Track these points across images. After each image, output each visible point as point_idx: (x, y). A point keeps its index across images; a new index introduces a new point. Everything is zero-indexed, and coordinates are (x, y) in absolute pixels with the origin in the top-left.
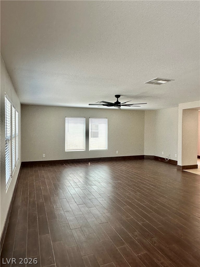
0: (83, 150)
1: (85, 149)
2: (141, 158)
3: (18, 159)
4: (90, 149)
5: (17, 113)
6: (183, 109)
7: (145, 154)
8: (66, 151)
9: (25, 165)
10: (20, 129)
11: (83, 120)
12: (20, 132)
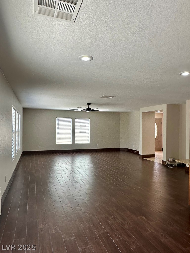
0: (70, 143)
1: (72, 142)
2: (118, 150)
3: (20, 148)
4: (75, 143)
5: (20, 116)
6: (143, 113)
7: (121, 147)
8: (56, 144)
9: (25, 154)
10: (22, 127)
11: (70, 120)
12: (22, 129)
